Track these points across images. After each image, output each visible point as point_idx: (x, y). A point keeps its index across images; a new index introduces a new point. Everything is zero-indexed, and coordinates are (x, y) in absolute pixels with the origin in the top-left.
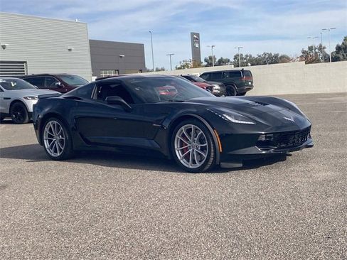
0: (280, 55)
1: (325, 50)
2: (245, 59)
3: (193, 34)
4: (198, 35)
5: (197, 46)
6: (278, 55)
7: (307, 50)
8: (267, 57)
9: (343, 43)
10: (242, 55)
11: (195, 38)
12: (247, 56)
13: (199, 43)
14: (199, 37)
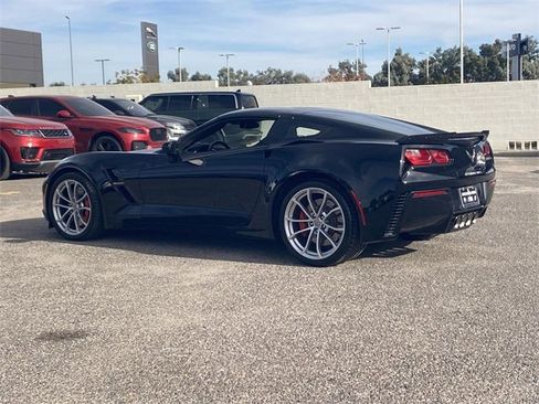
0: (294, 74)
1: (365, 69)
2: (237, 77)
3: (145, 25)
4: (154, 27)
5: (152, 47)
6: (291, 73)
7: (337, 68)
8: (273, 76)
9: (394, 60)
10: (232, 70)
11: (149, 34)
12: (240, 73)
13: (156, 42)
14: (156, 31)
